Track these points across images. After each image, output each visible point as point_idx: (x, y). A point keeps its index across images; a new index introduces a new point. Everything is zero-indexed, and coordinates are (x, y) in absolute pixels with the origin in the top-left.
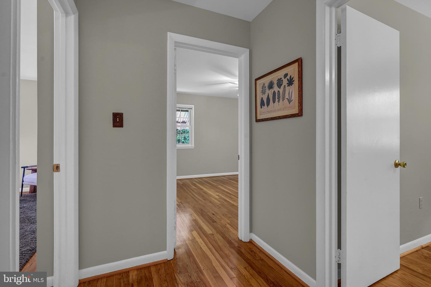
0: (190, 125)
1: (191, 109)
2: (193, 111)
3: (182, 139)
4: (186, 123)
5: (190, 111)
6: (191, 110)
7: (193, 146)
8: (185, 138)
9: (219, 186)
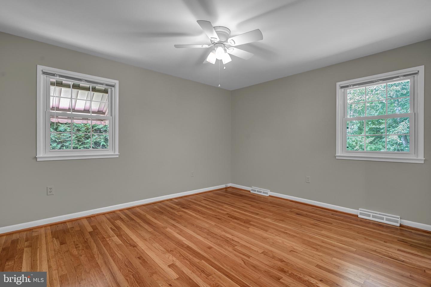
0: (111, 115)
1: (113, 86)
2: (116, 91)
3: (102, 140)
4: (104, 113)
5: (112, 91)
6: (113, 88)
7: (117, 153)
8: (106, 140)
9: (168, 229)
